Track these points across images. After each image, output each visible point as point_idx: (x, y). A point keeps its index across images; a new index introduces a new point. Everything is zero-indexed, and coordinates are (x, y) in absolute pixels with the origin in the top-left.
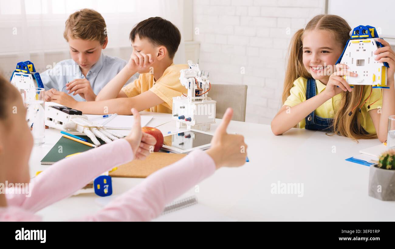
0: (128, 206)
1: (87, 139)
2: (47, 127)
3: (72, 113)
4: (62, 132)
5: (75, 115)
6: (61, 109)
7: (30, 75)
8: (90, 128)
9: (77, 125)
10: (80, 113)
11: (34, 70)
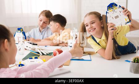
0: (43, 69)
1: (38, 53)
2: (26, 49)
3: (34, 44)
4: (31, 51)
5: (35, 45)
6: (30, 43)
7: (22, 32)
8: (39, 49)
9: (35, 48)
10: (37, 45)
11: (23, 31)
